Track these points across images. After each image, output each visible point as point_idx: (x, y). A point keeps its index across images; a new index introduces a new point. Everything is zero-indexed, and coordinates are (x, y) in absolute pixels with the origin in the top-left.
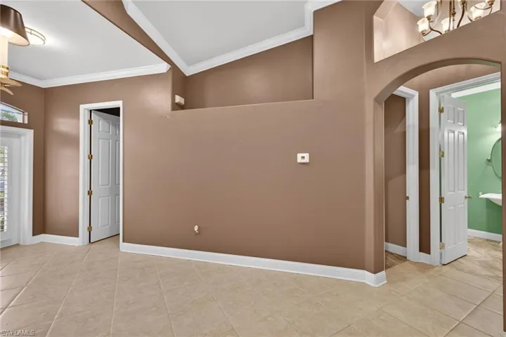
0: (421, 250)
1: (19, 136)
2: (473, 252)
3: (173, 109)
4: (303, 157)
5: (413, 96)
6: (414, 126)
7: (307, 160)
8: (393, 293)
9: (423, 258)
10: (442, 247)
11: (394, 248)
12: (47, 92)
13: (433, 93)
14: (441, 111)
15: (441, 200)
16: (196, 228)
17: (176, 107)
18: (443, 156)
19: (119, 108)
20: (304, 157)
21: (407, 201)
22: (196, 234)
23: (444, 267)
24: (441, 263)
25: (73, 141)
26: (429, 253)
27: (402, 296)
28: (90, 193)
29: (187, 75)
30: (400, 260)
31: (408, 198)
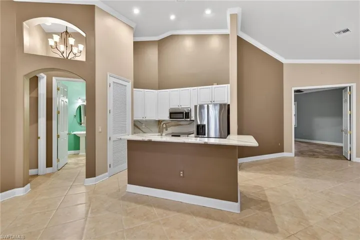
0: (47, 167)
2: (69, 161)
5: (43, 78)
6: (43, 95)
9: (49, 170)
10: (58, 161)
11: (32, 172)
13: (54, 79)
14: (58, 89)
15: (58, 136)
18: (59, 113)
21: (39, 140)
23: (59, 171)
24: (57, 170)
26: (52, 167)
31: (39, 138)
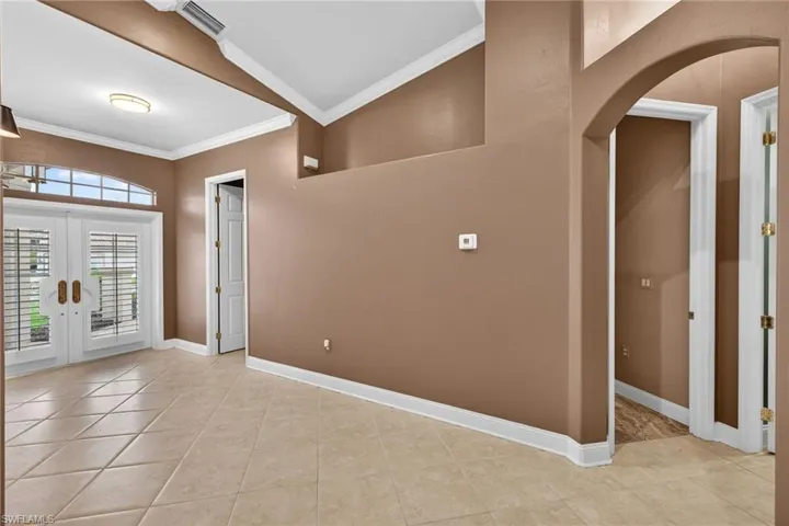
0: (718, 418)
1: (149, 220)
3: (301, 175)
4: (466, 241)
5: (703, 117)
6: (704, 175)
7: (473, 244)
8: (609, 481)
9: (723, 433)
10: (768, 418)
12: (176, 166)
13: (747, 107)
14: (768, 141)
15: (768, 323)
16: (326, 343)
17: (306, 172)
18: (773, 232)
19: (242, 180)
20: (468, 241)
21: (691, 322)
22: (327, 351)
24: (765, 449)
25: (199, 224)
26: (736, 426)
27: (623, 488)
28: (218, 290)
29: (324, 125)
30: (673, 431)
31: (691, 315)
